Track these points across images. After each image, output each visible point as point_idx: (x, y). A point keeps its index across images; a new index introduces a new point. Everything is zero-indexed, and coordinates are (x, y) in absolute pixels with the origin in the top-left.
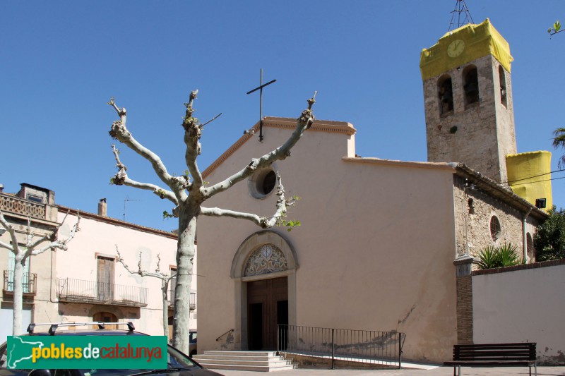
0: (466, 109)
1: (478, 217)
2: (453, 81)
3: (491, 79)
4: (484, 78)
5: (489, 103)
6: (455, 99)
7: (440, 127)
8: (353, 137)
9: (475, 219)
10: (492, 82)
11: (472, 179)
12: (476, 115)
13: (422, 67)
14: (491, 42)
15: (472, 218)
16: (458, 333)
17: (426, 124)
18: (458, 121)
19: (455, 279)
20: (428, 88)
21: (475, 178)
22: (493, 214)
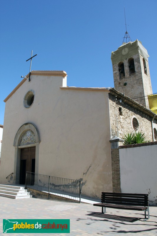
0: (130, 76)
1: (125, 117)
2: (124, 64)
3: (140, 63)
4: (137, 63)
5: (139, 73)
6: (125, 71)
7: (120, 83)
8: (66, 77)
9: (123, 118)
10: (140, 64)
11: (120, 97)
12: (134, 78)
13: (112, 59)
14: (139, 49)
15: (121, 117)
16: (113, 182)
17: (114, 82)
18: (127, 81)
19: (111, 150)
20: (115, 67)
21: (121, 96)
22: (134, 116)
